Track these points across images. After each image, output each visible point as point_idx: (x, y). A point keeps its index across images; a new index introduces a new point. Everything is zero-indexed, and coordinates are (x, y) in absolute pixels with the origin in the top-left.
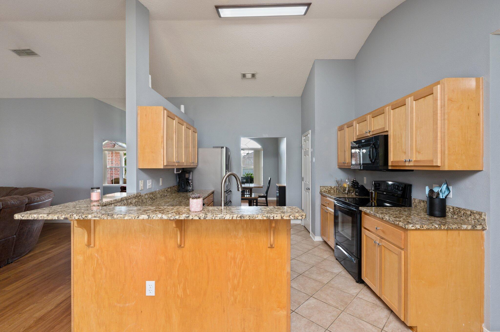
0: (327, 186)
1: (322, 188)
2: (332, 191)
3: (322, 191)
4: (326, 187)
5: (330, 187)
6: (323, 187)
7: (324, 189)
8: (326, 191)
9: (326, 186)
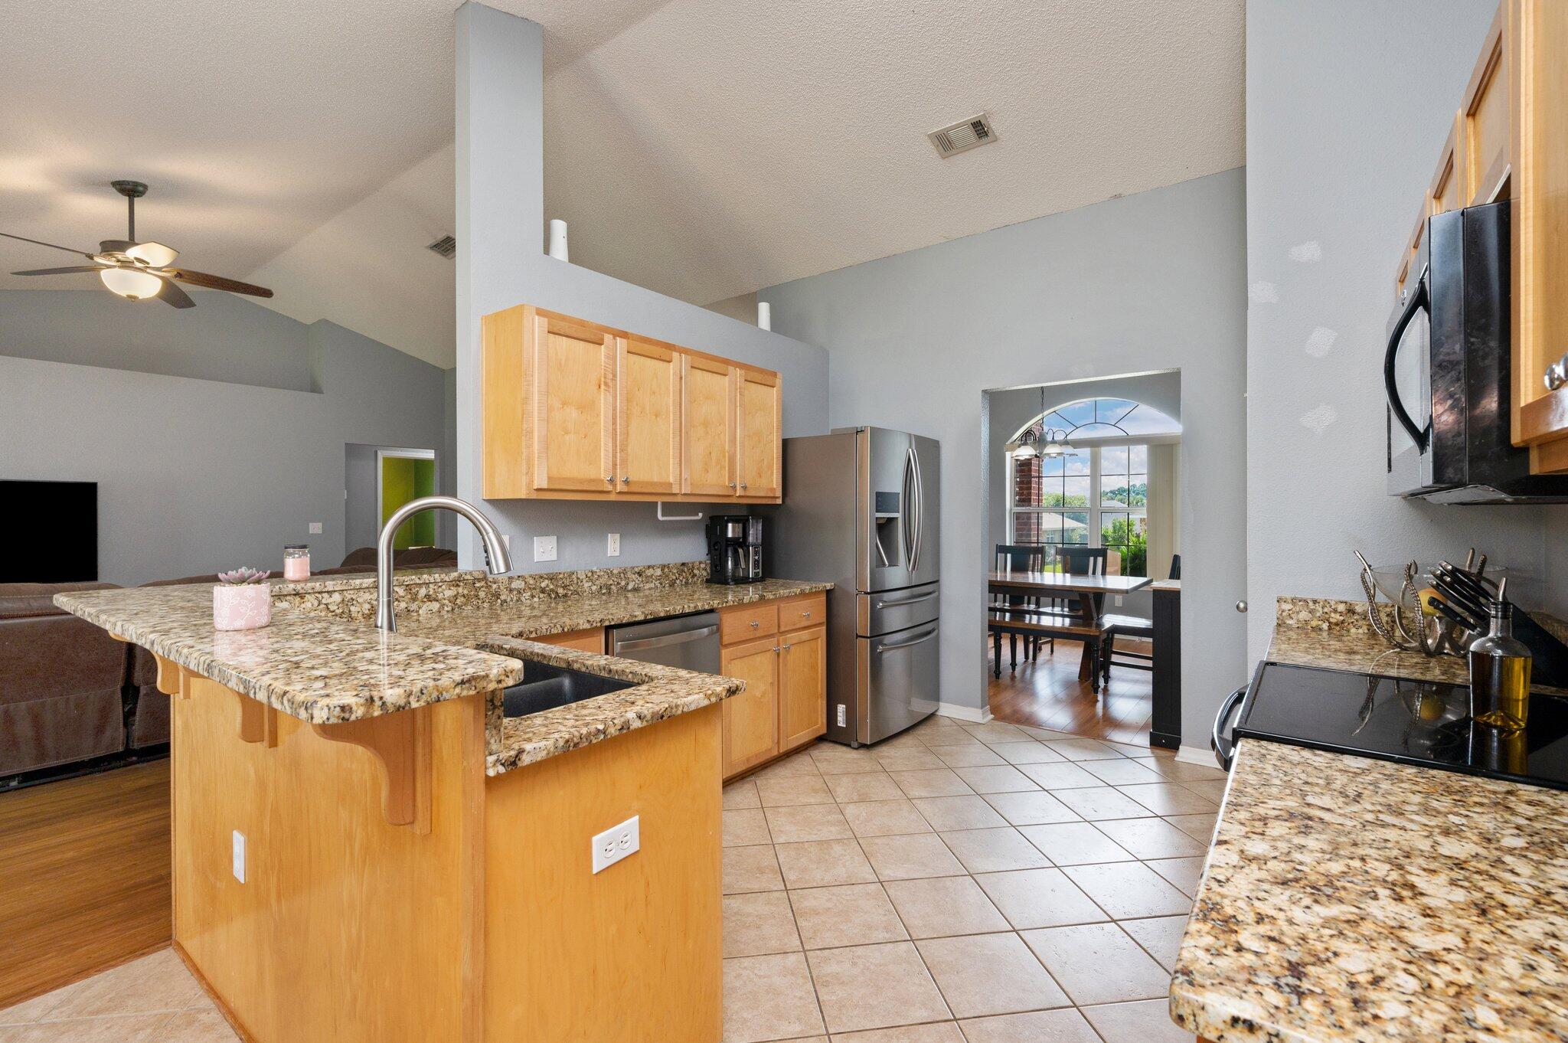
0: (1320, 597)
1: (1286, 607)
2: (1353, 630)
3: (1290, 622)
4: (1315, 602)
5: (1341, 608)
6: (1294, 601)
7: (1304, 615)
8: (1314, 623)
9: (1316, 598)
